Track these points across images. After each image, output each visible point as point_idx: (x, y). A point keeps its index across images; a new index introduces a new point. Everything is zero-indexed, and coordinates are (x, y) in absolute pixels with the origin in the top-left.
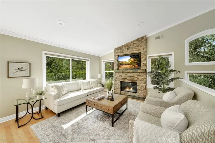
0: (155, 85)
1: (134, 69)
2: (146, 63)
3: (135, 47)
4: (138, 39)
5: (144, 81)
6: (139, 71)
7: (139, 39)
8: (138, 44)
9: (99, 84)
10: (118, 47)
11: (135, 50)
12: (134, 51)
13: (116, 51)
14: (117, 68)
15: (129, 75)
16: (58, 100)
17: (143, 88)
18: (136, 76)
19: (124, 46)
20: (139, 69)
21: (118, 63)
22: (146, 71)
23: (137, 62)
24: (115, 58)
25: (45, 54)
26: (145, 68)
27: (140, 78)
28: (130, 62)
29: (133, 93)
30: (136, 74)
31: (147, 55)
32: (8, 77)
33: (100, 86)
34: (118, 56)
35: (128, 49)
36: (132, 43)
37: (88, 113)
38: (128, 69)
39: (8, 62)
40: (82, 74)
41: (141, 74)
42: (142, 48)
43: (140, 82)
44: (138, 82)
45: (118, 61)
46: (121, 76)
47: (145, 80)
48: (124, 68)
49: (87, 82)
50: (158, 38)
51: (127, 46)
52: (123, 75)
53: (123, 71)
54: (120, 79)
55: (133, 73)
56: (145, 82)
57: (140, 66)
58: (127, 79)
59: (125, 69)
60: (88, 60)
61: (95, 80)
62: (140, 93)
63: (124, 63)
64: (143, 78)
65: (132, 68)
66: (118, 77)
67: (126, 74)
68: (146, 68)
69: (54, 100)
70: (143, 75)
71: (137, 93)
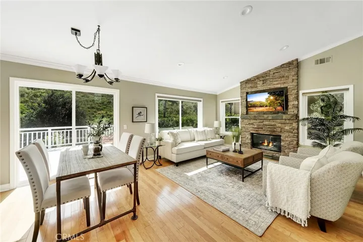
0: (313, 141)
1: (275, 114)
2: (298, 104)
3: (278, 78)
4: (282, 66)
5: (294, 133)
6: (284, 117)
7: (285, 66)
8: (282, 73)
9: (217, 136)
10: (246, 79)
11: (276, 83)
12: (274, 84)
13: (244, 86)
14: (245, 112)
15: (266, 123)
16: (176, 148)
17: (292, 144)
18: (280, 125)
19: (258, 77)
20: (284, 113)
21: (247, 104)
22: (298, 117)
23: (281, 102)
24: (241, 97)
25: (158, 97)
26: (296, 112)
27: (287, 128)
28: (269, 102)
29: (273, 152)
30: (278, 121)
31: (300, 92)
32: (133, 122)
33: (218, 139)
34: (247, 93)
35: (264, 81)
36: (271, 73)
37: (210, 166)
38: (264, 114)
39: (133, 107)
40: (187, 120)
41: (288, 121)
42: (290, 80)
43: (287, 134)
44: (282, 135)
45: (247, 100)
46: (252, 124)
47: (296, 131)
48: (257, 111)
49: (202, 131)
50: (322, 61)
51: (263, 77)
52: (256, 123)
53: (255, 117)
54: (251, 129)
55: (274, 121)
56: (296, 134)
57: (287, 108)
58: (262, 128)
59: (259, 114)
60: (201, 101)
61: (211, 129)
62: (286, 152)
63: (259, 104)
64: (291, 129)
65: (271, 112)
66: (246, 126)
67: (262, 121)
68: (298, 111)
69: (172, 148)
70: (292, 123)
71: (281, 152)
